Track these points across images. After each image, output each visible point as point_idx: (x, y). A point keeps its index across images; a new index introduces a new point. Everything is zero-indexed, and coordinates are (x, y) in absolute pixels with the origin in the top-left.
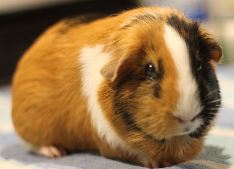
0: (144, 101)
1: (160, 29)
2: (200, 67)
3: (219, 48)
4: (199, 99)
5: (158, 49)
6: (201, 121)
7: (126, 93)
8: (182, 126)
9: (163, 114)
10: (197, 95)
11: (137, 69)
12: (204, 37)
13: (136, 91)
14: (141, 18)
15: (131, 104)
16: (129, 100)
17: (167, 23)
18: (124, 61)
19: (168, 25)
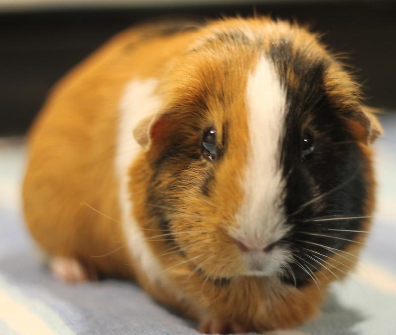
0: (185, 199)
1: (248, 62)
2: (312, 149)
3: (360, 116)
4: (282, 210)
5: (231, 100)
6: (286, 254)
7: (166, 178)
8: (245, 258)
9: (212, 229)
10: (280, 202)
11: (192, 135)
12: (330, 90)
13: (179, 177)
14: (222, 38)
15: (169, 200)
16: (167, 193)
17: (267, 53)
18: (162, 115)
19: (267, 58)
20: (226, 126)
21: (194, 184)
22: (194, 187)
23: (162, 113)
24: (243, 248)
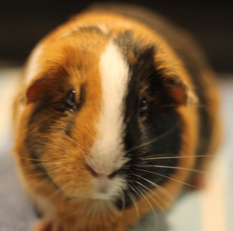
17: (114, 41)
18: (35, 81)
19: (114, 44)
20: (83, 88)
21: (60, 129)
22: (60, 131)
23: (35, 79)
24: (94, 174)
